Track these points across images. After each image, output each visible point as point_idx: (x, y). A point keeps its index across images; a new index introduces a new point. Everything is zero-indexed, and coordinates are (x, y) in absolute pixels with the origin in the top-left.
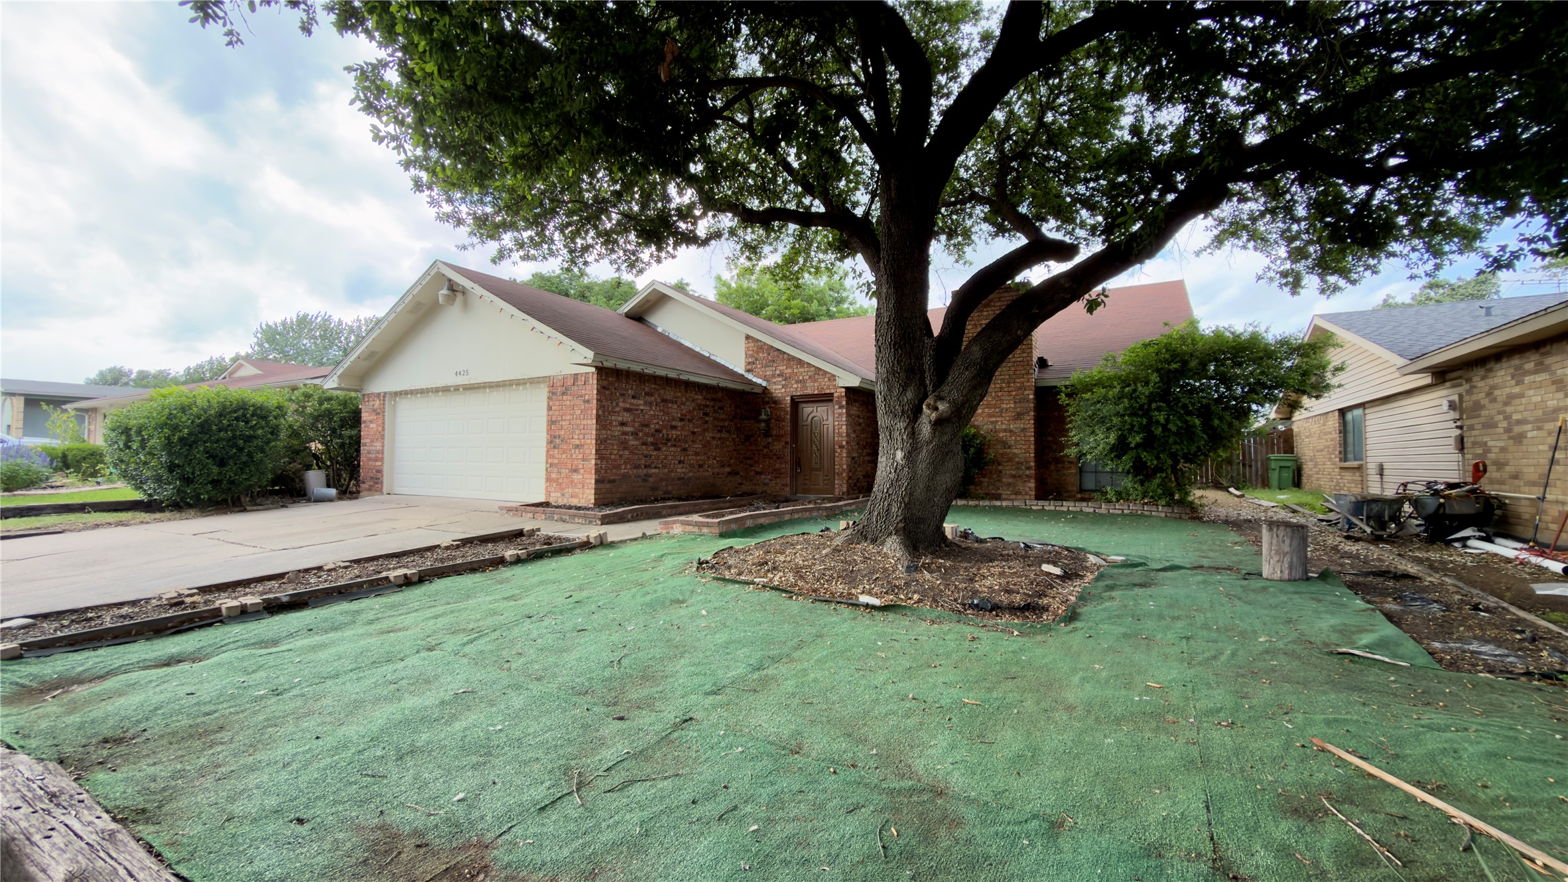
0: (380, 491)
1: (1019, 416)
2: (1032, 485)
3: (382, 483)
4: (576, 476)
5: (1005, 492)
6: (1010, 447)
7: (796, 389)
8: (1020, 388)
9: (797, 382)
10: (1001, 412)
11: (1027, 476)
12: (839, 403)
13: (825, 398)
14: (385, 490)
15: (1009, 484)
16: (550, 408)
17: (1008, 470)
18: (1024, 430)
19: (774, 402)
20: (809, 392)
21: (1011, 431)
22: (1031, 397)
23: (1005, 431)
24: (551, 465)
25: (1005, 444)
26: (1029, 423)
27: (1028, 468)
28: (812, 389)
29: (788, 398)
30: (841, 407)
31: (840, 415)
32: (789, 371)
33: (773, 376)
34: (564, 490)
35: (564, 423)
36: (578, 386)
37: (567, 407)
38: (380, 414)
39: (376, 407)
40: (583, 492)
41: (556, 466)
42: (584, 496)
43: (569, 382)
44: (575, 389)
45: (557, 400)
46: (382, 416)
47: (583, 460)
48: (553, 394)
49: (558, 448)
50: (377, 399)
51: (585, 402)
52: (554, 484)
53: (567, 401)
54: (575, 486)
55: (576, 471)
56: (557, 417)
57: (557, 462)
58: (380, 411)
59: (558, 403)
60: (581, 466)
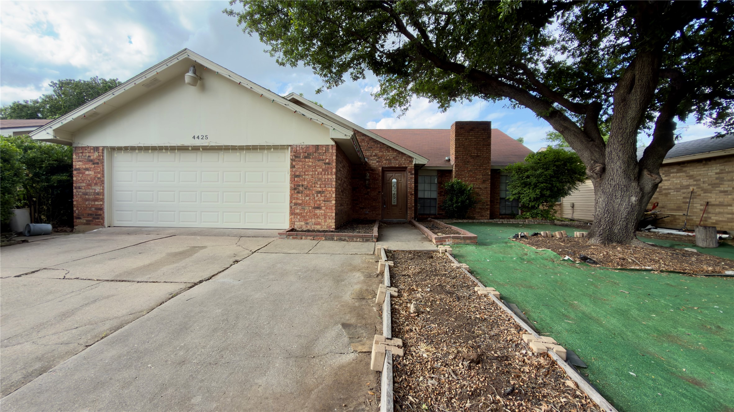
0: (102, 225)
1: (484, 182)
2: (489, 212)
3: (103, 219)
5: (476, 216)
6: (480, 196)
7: (385, 163)
8: (485, 169)
10: (476, 179)
11: (487, 209)
12: (410, 172)
13: (402, 169)
14: (106, 224)
15: (479, 212)
16: (292, 166)
17: (479, 206)
18: (486, 188)
19: (372, 170)
21: (480, 188)
22: (490, 173)
23: (478, 188)
25: (478, 194)
26: (488, 185)
27: (487, 205)
28: (395, 164)
30: (412, 174)
31: (411, 178)
32: (381, 153)
33: (371, 156)
34: (307, 220)
35: (307, 177)
36: (319, 153)
37: (309, 166)
38: (98, 163)
39: (92, 158)
40: (325, 222)
41: (300, 204)
42: (326, 224)
43: (311, 150)
44: (316, 155)
45: (300, 161)
46: (100, 165)
47: (324, 201)
48: (296, 157)
49: (302, 193)
50: (92, 151)
51: (325, 164)
52: (299, 217)
53: (310, 162)
54: (318, 217)
55: (319, 208)
56: (300, 173)
57: (300, 202)
58: (98, 161)
59: (301, 163)
60: (322, 205)
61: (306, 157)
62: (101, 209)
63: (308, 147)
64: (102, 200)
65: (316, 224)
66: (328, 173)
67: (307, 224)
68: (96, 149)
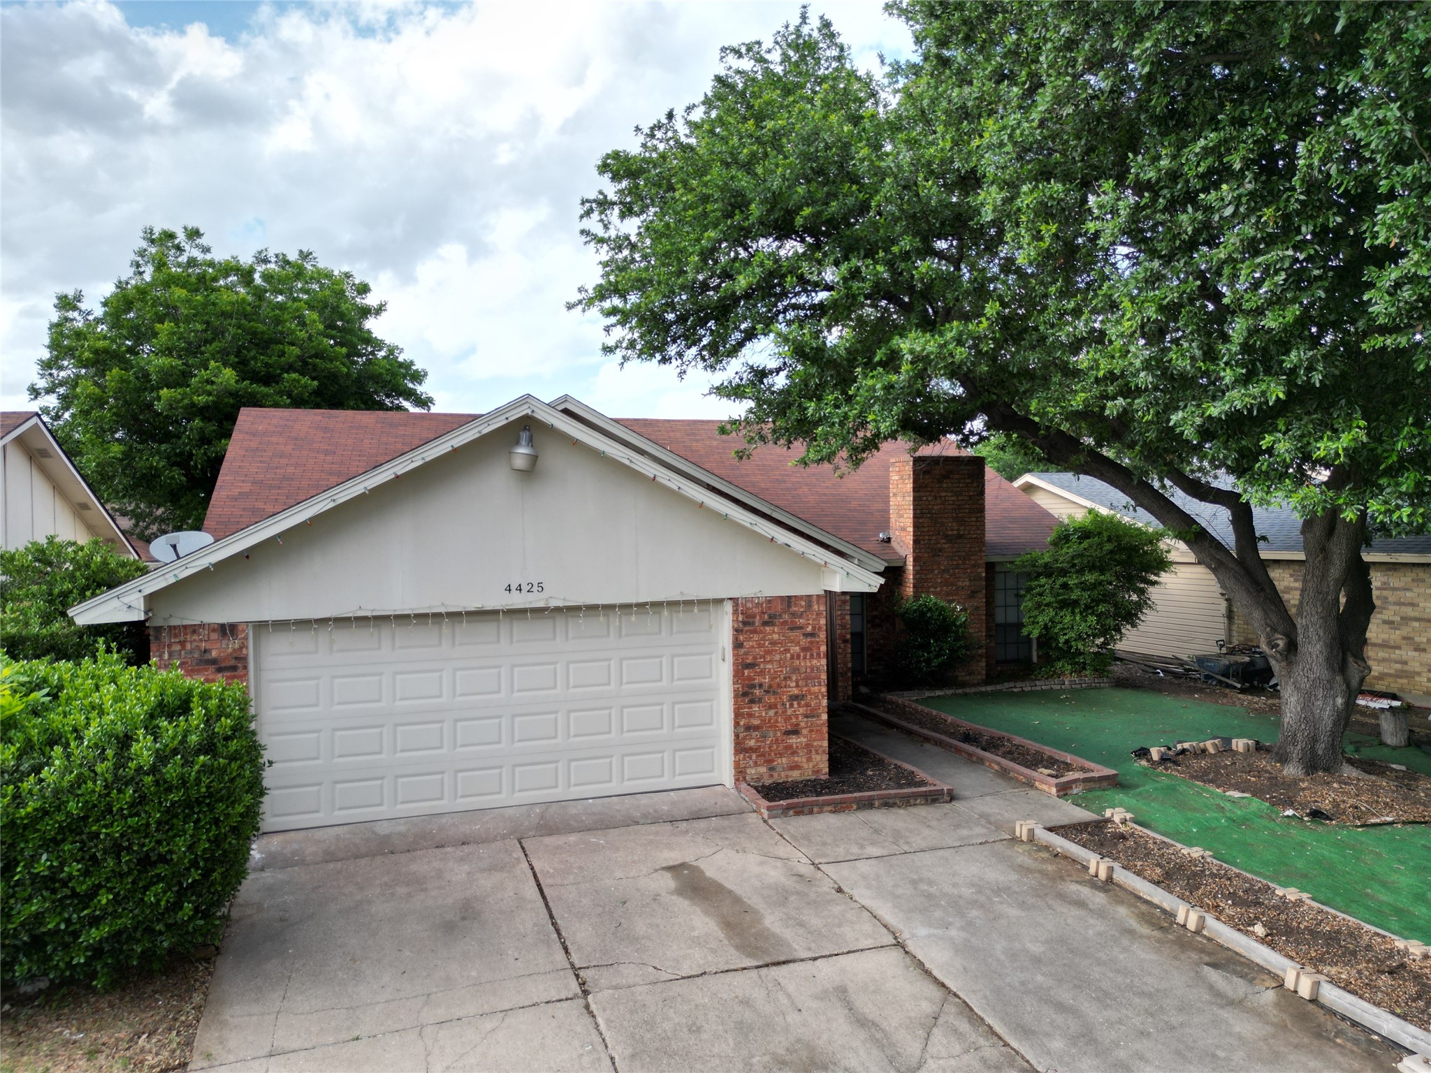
1: (973, 594)
2: (984, 667)
4: (794, 740)
10: (958, 590)
15: (964, 665)
16: (737, 645)
18: (977, 608)
22: (983, 573)
24: (748, 728)
26: (980, 600)
27: (981, 647)
34: (771, 761)
35: (769, 666)
36: (794, 615)
37: (773, 643)
38: (234, 668)
39: (214, 654)
40: (809, 759)
41: (757, 728)
42: (811, 765)
43: (779, 607)
44: (786, 617)
45: (754, 632)
46: (240, 672)
47: (806, 716)
48: (745, 623)
49: (760, 701)
50: (214, 636)
51: (806, 635)
52: (754, 757)
53: (774, 633)
54: (794, 753)
55: (795, 732)
56: (755, 658)
57: (756, 722)
58: (233, 662)
59: (756, 637)
60: (803, 724)
61: (765, 624)
63: (770, 601)
65: (792, 768)
66: (812, 656)
67: (772, 769)
68: (227, 630)
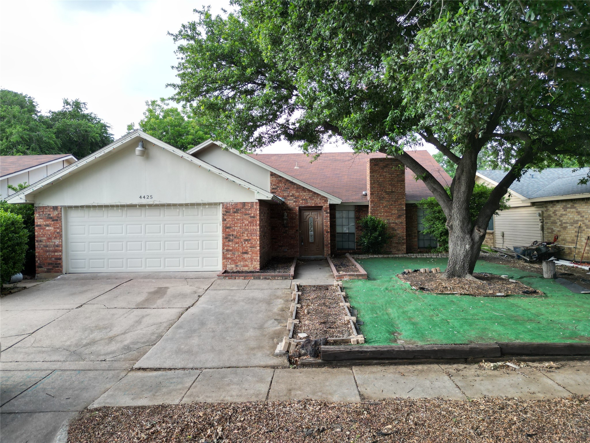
0: (61, 272)
1: (399, 217)
2: (405, 247)
3: (61, 267)
4: (245, 256)
5: (394, 250)
6: (395, 230)
7: (302, 203)
8: (400, 204)
9: (303, 200)
10: (392, 214)
11: (403, 243)
12: (326, 211)
13: (318, 208)
14: (64, 271)
15: (395, 247)
16: (224, 220)
17: (395, 240)
18: (401, 223)
19: (289, 210)
20: (309, 205)
21: (396, 223)
22: (405, 208)
23: (393, 223)
25: (393, 229)
26: (403, 219)
27: (403, 239)
28: (311, 203)
29: (297, 208)
30: (327, 213)
31: (327, 216)
32: (297, 194)
33: (288, 196)
34: (237, 263)
35: (236, 228)
36: (246, 209)
37: (238, 220)
38: (57, 220)
39: (52, 215)
40: (252, 264)
41: (231, 251)
42: (252, 266)
43: (239, 206)
44: (243, 210)
45: (230, 215)
46: (59, 222)
47: (251, 247)
48: (227, 212)
49: (232, 241)
50: (51, 210)
51: (251, 217)
52: (230, 261)
53: (238, 216)
54: (246, 261)
55: (246, 253)
56: (230, 225)
57: (231, 248)
58: (57, 218)
59: (231, 217)
60: (249, 250)
61: (235, 212)
62: (60, 259)
63: (236, 204)
64: (61, 251)
65: (245, 266)
66: (253, 225)
67: (237, 266)
68: (55, 208)
